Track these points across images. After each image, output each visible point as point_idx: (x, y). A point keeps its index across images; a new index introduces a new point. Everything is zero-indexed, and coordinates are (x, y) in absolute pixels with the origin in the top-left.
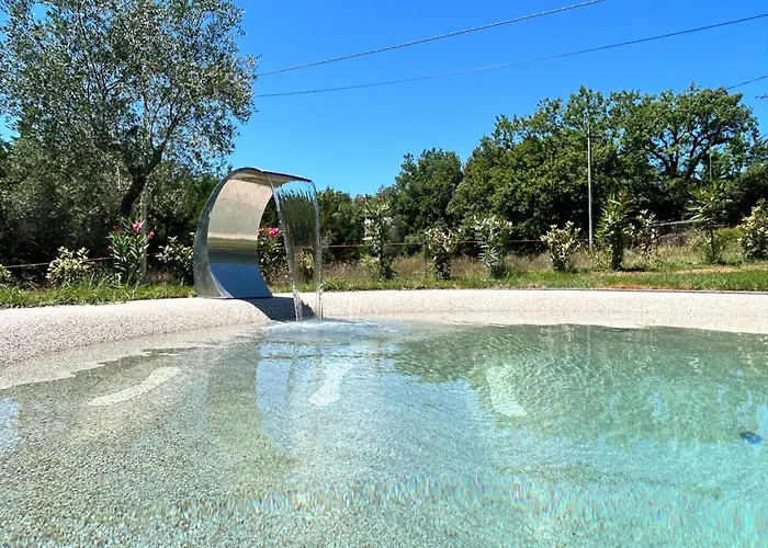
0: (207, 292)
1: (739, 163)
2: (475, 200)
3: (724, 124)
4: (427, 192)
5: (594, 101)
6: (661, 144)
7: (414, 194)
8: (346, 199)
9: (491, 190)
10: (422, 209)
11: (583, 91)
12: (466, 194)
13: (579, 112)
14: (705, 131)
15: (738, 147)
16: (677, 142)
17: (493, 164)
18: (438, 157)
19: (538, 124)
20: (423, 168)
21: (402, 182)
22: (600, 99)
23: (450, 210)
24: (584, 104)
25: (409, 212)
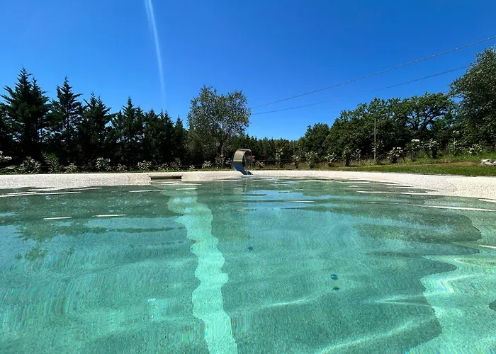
0: (234, 170)
1: (450, 123)
2: (333, 141)
3: (440, 108)
4: (316, 139)
5: (381, 103)
6: (411, 117)
7: (311, 140)
8: (287, 142)
9: (338, 138)
10: (314, 145)
11: (376, 100)
12: (330, 140)
13: (374, 107)
14: (431, 111)
15: (449, 116)
16: (418, 116)
17: (340, 128)
18: (321, 126)
19: (357, 113)
20: (314, 130)
21: (307, 136)
22: (384, 102)
23: (324, 145)
24: (375, 105)
25: (309, 146)
